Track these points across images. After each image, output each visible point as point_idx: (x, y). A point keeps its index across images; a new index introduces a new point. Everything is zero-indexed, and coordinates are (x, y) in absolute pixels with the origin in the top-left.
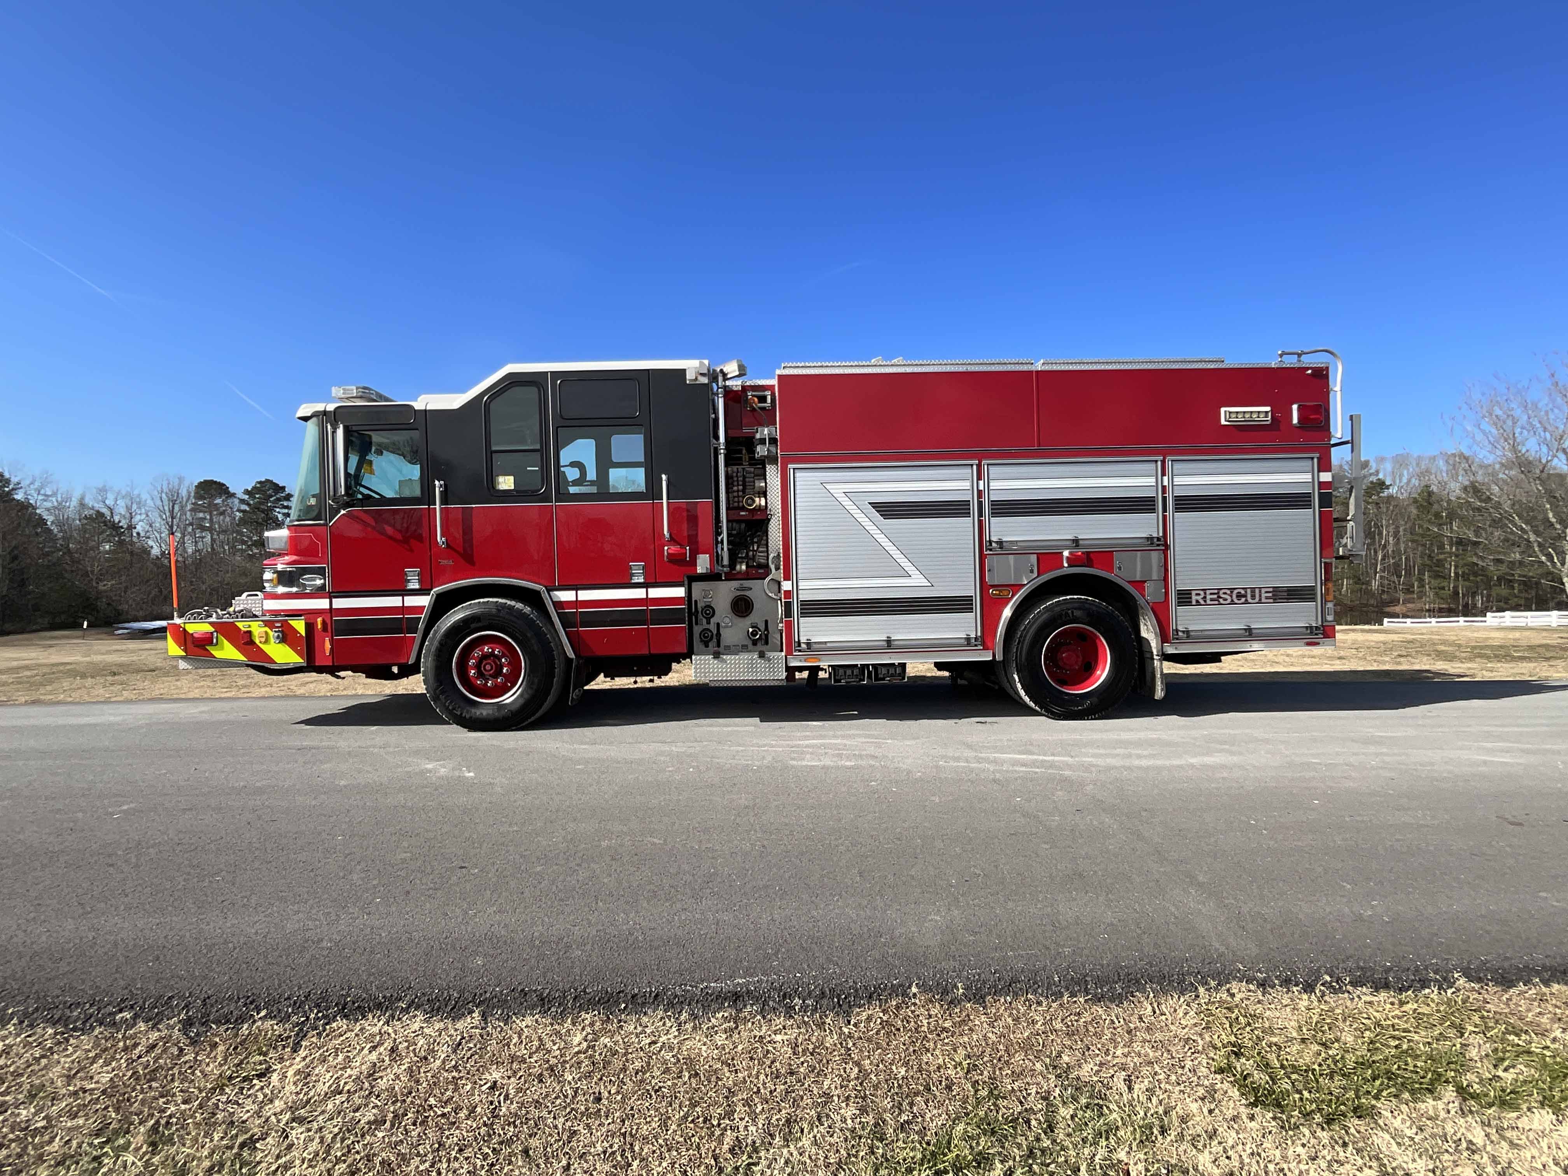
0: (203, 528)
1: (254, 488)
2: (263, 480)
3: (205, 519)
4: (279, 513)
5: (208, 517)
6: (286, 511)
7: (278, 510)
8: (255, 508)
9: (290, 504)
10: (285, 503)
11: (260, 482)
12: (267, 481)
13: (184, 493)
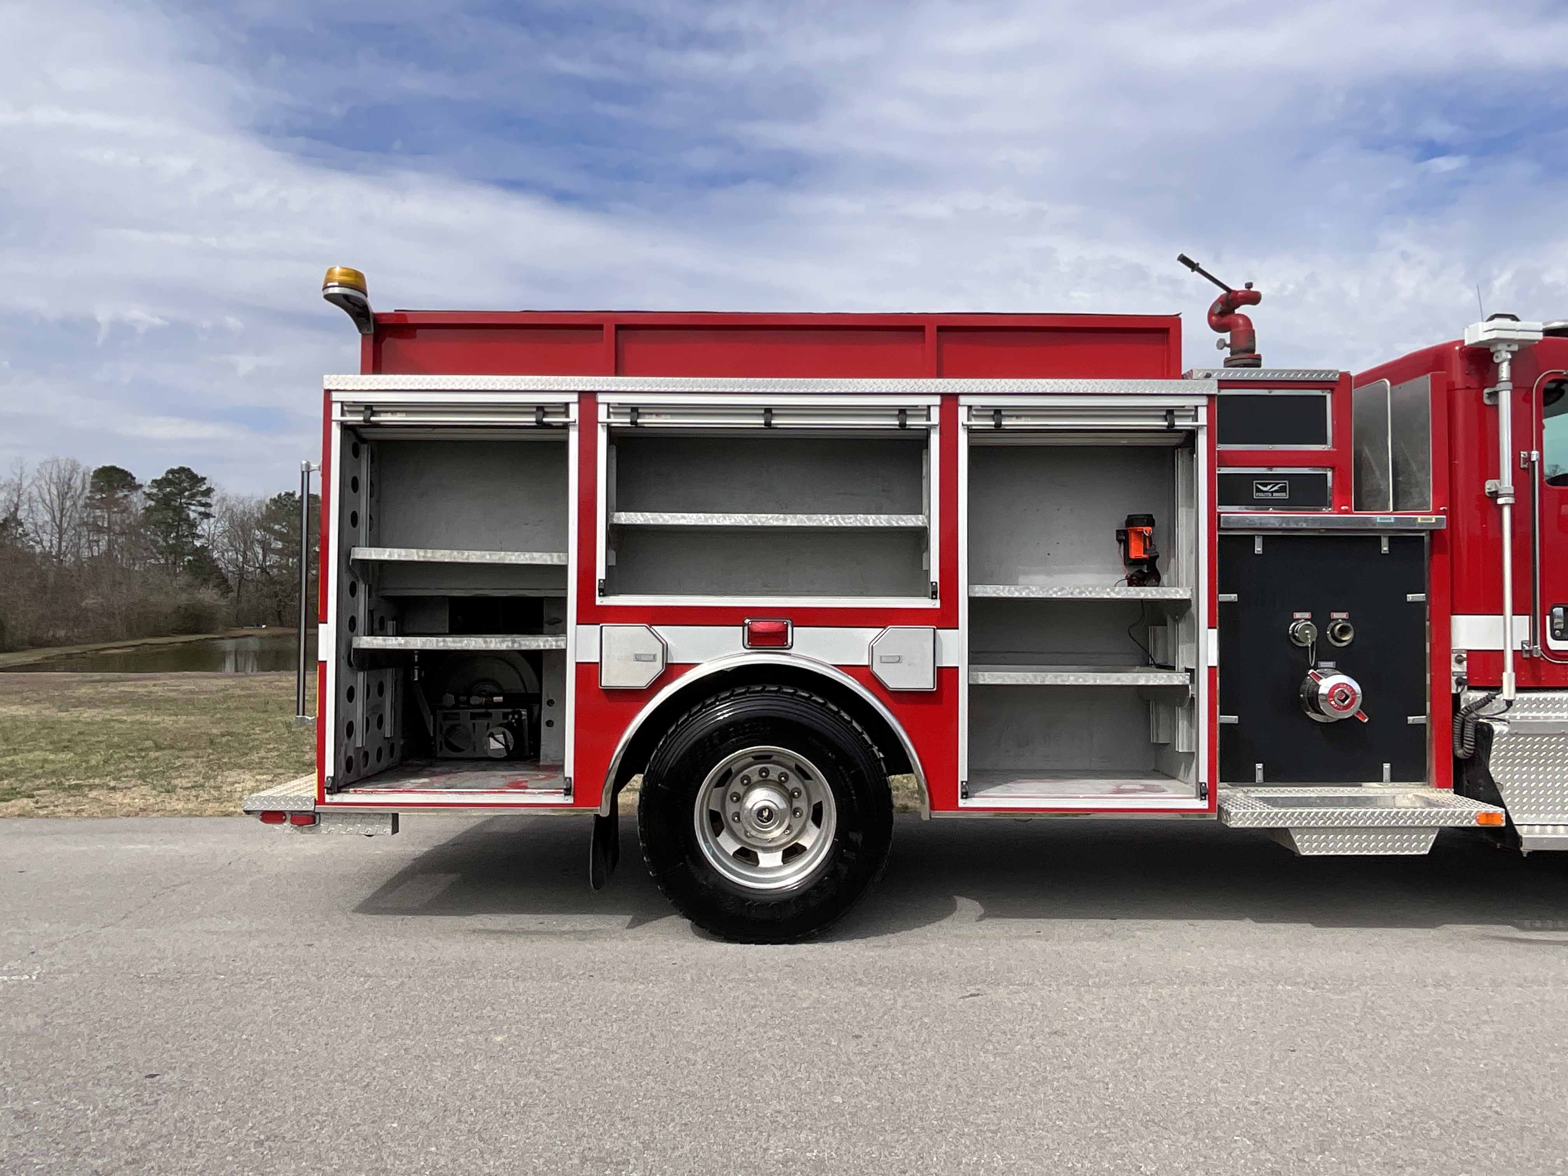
0: (99, 530)
1: (164, 480)
2: (176, 467)
3: (104, 518)
4: (194, 511)
5: (106, 516)
6: (202, 509)
7: (193, 508)
8: (165, 502)
9: (209, 501)
10: (204, 500)
11: (172, 472)
12: (182, 470)
13: (77, 482)
